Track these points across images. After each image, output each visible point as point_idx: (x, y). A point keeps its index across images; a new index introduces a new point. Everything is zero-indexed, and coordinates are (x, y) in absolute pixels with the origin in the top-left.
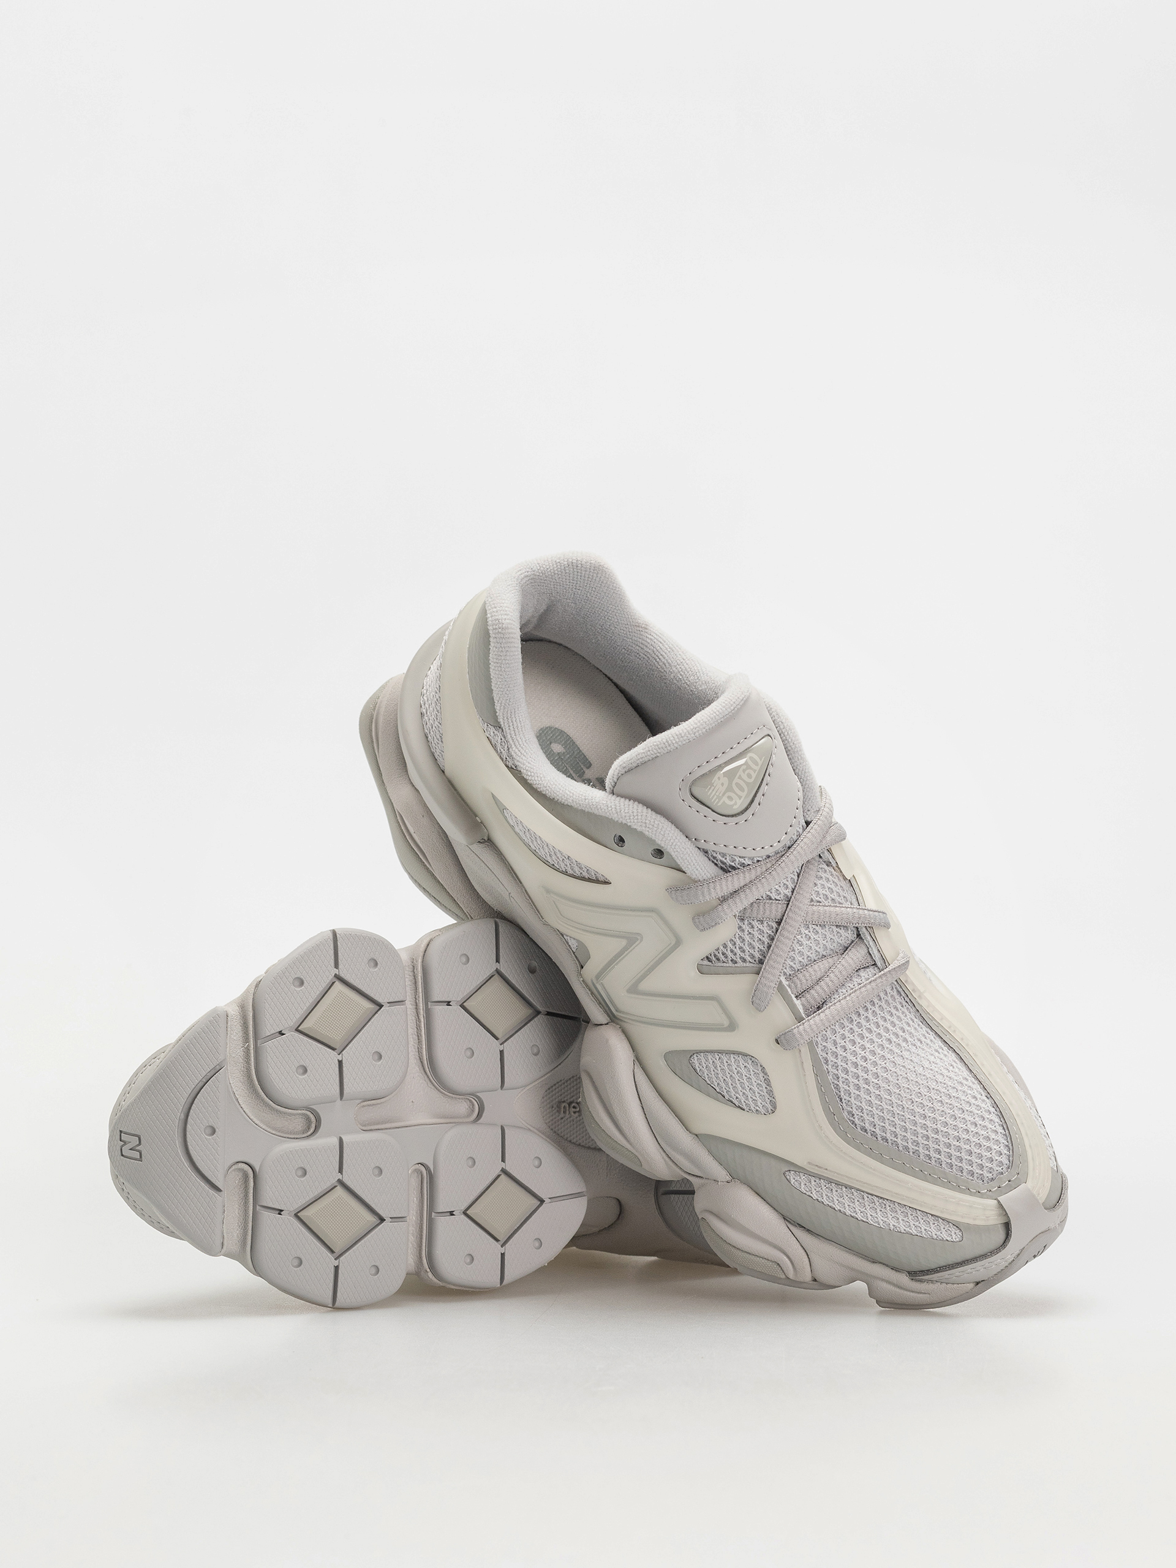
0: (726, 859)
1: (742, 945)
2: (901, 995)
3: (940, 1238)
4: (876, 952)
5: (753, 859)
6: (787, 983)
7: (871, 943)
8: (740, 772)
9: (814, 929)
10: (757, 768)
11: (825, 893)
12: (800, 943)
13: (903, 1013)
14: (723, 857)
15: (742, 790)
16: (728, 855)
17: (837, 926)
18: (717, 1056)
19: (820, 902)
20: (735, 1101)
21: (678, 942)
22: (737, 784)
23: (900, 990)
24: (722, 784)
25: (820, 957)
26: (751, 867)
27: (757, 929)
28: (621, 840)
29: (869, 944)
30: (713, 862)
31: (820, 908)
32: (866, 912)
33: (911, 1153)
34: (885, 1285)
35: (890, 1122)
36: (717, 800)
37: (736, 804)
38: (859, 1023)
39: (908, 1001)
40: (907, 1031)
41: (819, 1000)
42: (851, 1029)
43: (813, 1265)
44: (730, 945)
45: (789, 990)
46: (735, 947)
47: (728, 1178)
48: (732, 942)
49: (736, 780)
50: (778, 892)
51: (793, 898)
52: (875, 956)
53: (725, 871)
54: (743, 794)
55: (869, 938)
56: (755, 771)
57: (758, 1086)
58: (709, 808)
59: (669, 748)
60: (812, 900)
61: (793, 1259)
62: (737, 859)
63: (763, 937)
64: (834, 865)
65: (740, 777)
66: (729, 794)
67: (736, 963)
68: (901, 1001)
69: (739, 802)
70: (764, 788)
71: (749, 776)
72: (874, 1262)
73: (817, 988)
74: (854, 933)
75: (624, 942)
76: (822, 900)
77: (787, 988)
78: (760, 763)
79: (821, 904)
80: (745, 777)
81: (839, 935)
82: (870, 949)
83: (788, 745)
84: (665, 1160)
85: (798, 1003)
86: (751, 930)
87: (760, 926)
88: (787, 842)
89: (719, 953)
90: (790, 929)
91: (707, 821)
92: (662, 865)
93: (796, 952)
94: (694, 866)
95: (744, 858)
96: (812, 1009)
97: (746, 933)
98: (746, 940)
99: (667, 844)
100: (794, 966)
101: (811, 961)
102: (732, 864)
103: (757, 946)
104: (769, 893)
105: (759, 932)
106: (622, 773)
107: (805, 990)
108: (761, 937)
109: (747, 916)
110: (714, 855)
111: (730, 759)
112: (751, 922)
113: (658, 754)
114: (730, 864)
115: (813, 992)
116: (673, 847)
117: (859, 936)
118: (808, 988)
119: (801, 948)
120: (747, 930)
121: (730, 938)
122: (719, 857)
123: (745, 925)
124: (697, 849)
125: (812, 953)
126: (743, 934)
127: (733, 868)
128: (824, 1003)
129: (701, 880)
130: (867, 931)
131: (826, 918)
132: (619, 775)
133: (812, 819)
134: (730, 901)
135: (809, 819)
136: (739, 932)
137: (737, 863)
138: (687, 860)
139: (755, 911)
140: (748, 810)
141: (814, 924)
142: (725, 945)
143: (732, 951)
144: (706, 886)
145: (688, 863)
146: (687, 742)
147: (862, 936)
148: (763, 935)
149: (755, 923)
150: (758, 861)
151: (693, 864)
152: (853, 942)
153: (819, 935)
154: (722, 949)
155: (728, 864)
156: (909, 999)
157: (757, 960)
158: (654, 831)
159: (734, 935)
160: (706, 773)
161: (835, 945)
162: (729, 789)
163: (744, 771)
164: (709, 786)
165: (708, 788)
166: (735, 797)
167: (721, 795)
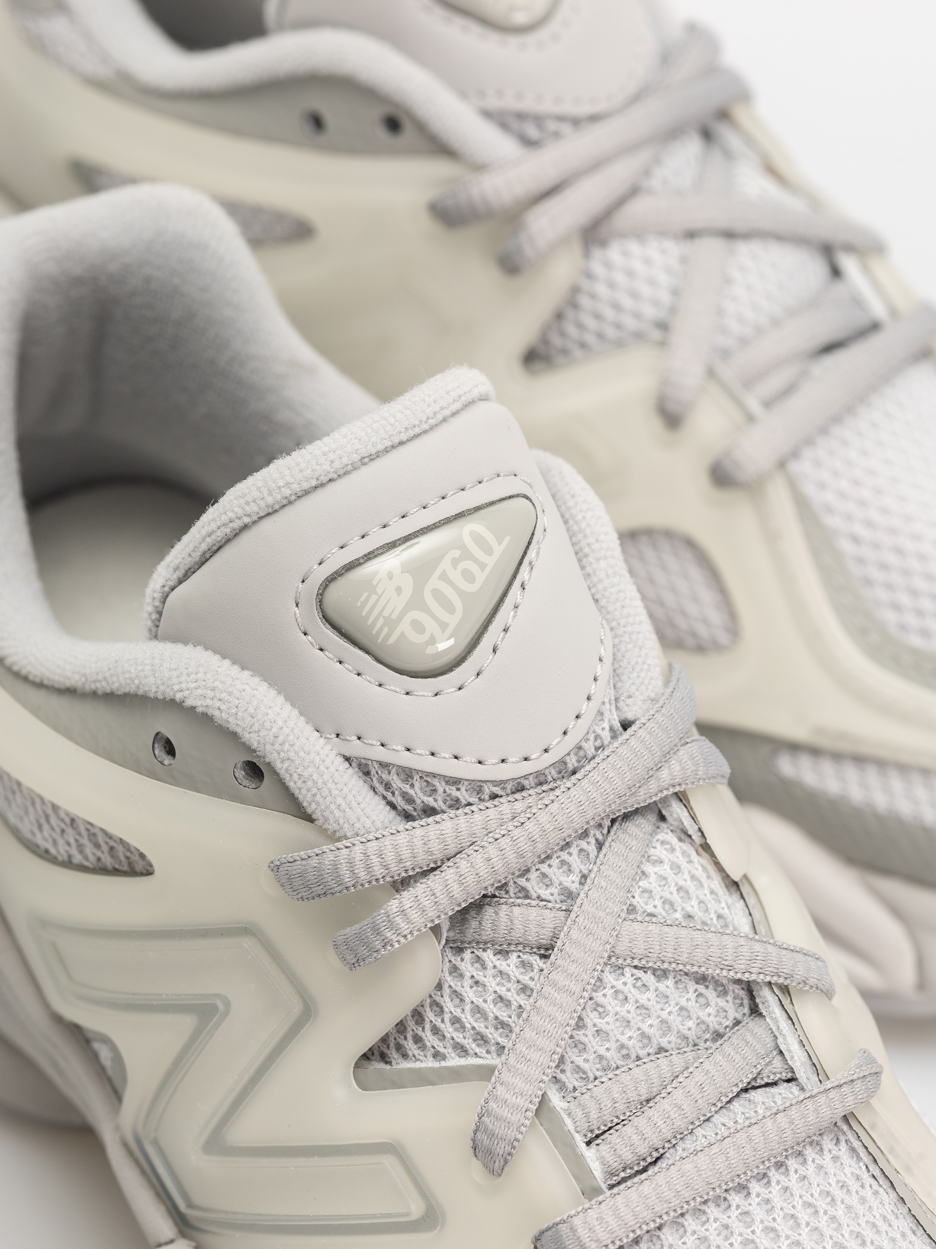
0: (412, 786)
1: (458, 1012)
2: (859, 1159)
4: (795, 1047)
5: (480, 791)
6: (564, 1105)
7: (784, 1024)
8: (445, 565)
9: (637, 979)
10: (491, 561)
11: (668, 896)
12: (601, 1010)
13: (863, 1200)
14: (405, 781)
15: (450, 608)
16: (416, 777)
17: (696, 978)
19: (654, 916)
21: (310, 1008)
22: (437, 594)
23: (856, 1144)
24: (399, 590)
25: (652, 1051)
26: (473, 808)
27: (493, 971)
28: (168, 747)
29: (778, 1027)
30: (384, 798)
31: (652, 927)
32: (771, 948)
36: (385, 630)
37: (433, 643)
38: (746, 1213)
39: (878, 1174)
40: (872, 1243)
41: (643, 1150)
42: (726, 1227)
44: (431, 1015)
45: (568, 1121)
46: (443, 1021)
48: (435, 1008)
49: (434, 582)
50: (546, 881)
51: (583, 893)
52: (792, 1057)
53: (408, 817)
54: (453, 620)
55: (778, 1012)
56: (483, 566)
58: (367, 652)
60: (632, 910)
62: (440, 786)
63: (509, 990)
64: (696, 837)
65: (444, 577)
66: (414, 615)
67: (444, 1057)
68: (858, 1172)
69: (441, 641)
70: (505, 615)
71: (468, 576)
73: (640, 1121)
74: (742, 1005)
76: (659, 910)
77: (564, 1115)
78: (499, 550)
79: (654, 920)
80: (456, 576)
81: (702, 1000)
82: (780, 1040)
83: (583, 543)
85: (590, 1154)
86: (479, 976)
87: (502, 964)
88: (568, 754)
89: (405, 1038)
90: (572, 968)
91: (365, 687)
92: (262, 804)
93: (590, 1031)
94: (329, 799)
95: (455, 782)
96: (628, 1171)
97: (468, 982)
98: (467, 1000)
99: (268, 747)
100: (586, 1066)
101: (627, 1056)
102: (430, 801)
103: (492, 1015)
104: (522, 882)
105: (498, 979)
106: (172, 583)
107: (610, 1125)
108: (502, 991)
109: (469, 937)
110: (385, 776)
111: (418, 531)
112: (480, 953)
113: (247, 520)
114: (423, 802)
115: (628, 1130)
116: (282, 755)
117: (755, 1011)
118: (616, 1120)
119: (601, 1023)
120: (468, 975)
121: (430, 996)
122: (397, 782)
123: (466, 962)
124: (341, 759)
125: (630, 1038)
126: (459, 984)
127: (430, 811)
128: (658, 1159)
129: (349, 835)
130: (773, 995)
131: (670, 955)
132: (167, 589)
133: (638, 715)
134: (420, 889)
135: (630, 716)
136: (449, 980)
137: (440, 799)
138: (310, 783)
139: (487, 925)
140: (464, 664)
141: (636, 967)
142: (418, 1015)
143: (436, 1030)
144: (359, 848)
145: (314, 790)
146: (314, 483)
147: (762, 1009)
148: (509, 985)
149: (488, 956)
150: (494, 796)
151: (325, 792)
152: (737, 1023)
153: (651, 995)
154: (411, 1024)
155: (418, 801)
156: (878, 1170)
157: (493, 1048)
158: (240, 714)
159: (439, 987)
160: (358, 560)
161: (690, 1024)
162: (416, 602)
163: (455, 563)
164: (366, 594)
165: (362, 599)
166: (431, 627)
167: (394, 616)
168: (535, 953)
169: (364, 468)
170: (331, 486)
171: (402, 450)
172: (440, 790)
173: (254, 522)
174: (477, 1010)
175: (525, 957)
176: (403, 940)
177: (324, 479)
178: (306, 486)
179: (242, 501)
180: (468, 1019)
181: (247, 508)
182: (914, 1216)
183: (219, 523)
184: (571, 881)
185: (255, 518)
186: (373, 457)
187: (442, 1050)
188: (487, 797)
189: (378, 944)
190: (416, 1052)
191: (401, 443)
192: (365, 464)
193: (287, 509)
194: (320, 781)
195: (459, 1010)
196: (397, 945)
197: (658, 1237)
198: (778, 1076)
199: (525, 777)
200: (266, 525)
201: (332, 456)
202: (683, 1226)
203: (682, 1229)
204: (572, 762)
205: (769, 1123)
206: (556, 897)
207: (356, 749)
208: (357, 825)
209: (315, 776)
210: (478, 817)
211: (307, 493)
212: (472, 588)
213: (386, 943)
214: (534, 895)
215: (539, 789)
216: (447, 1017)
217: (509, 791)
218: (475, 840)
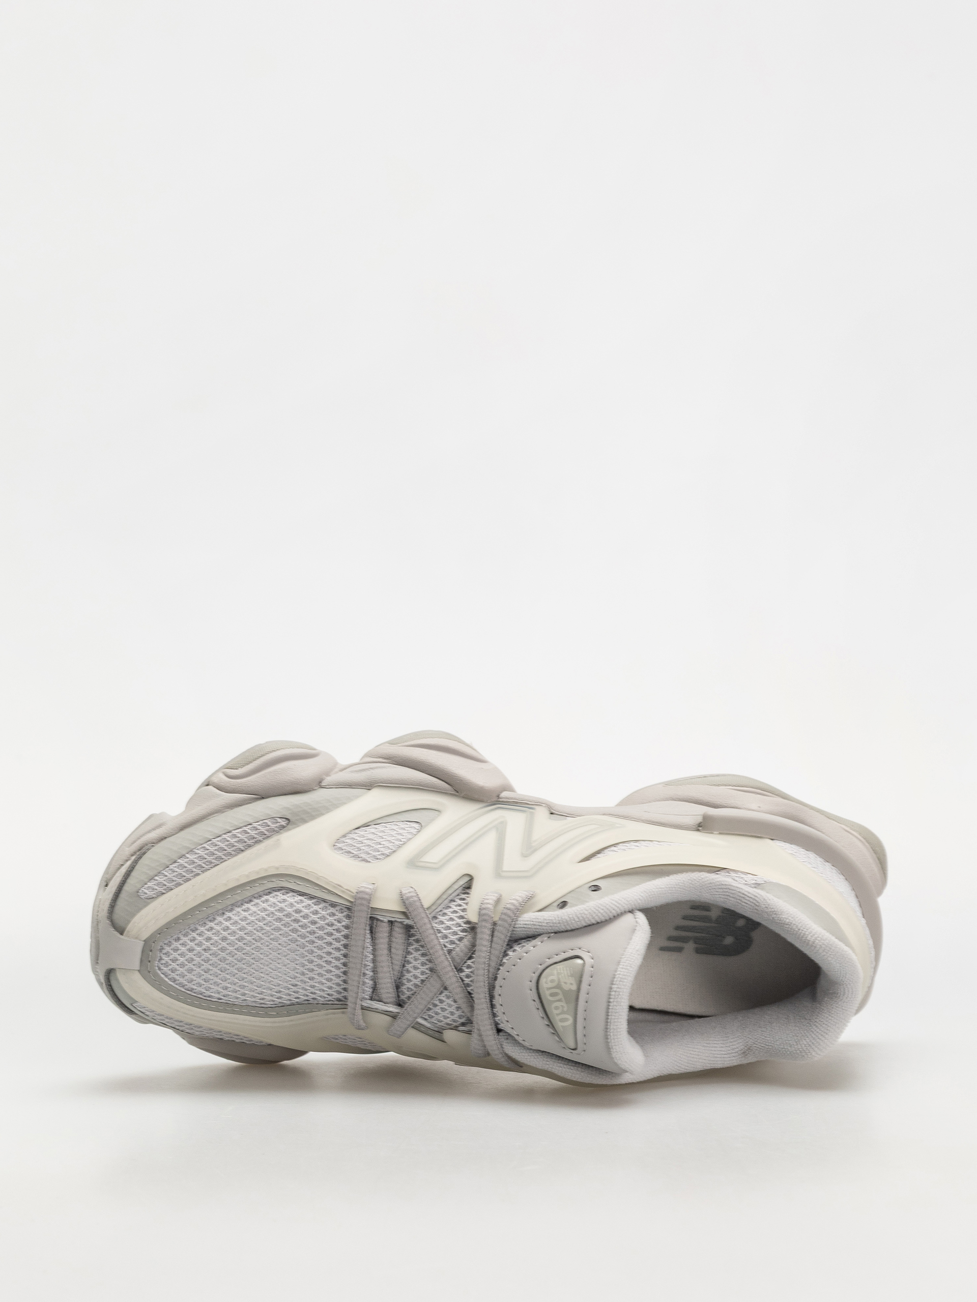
2: (336, 1000)
6: (406, 923)
7: (386, 1008)
8: (564, 1004)
10: (558, 1018)
11: (444, 1004)
15: (552, 995)
17: (415, 993)
19: (440, 994)
22: (558, 995)
24: (566, 983)
25: (405, 962)
38: (339, 951)
39: (329, 1002)
41: (377, 935)
42: (339, 942)
44: (465, 906)
45: (400, 920)
49: (561, 996)
50: (469, 968)
52: (376, 1003)
54: (548, 993)
55: (390, 1009)
56: (558, 1015)
59: (621, 966)
60: (446, 989)
62: (512, 955)
65: (561, 1001)
66: (556, 983)
67: (449, 902)
68: (333, 997)
69: (546, 986)
71: (557, 1008)
76: (442, 997)
78: (560, 1024)
80: (559, 1004)
81: (409, 989)
82: (383, 1004)
162: (559, 986)
163: (563, 1007)
212: (553, 1007)
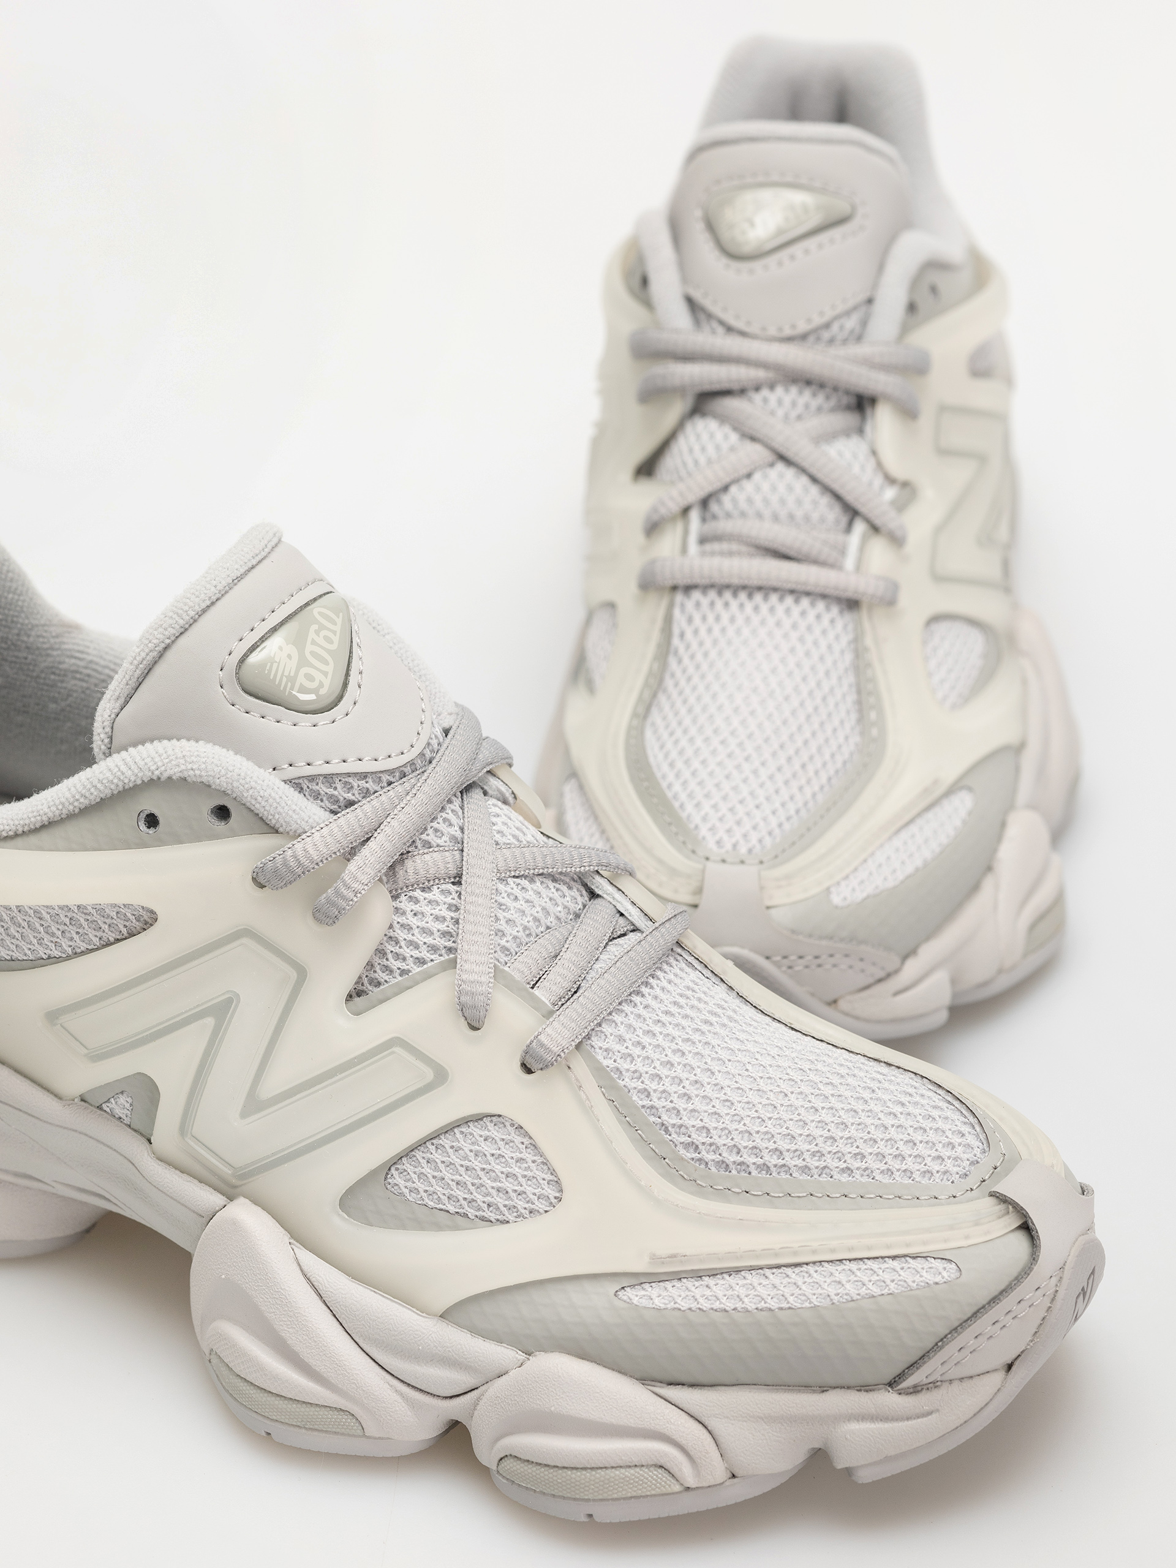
0: (335, 788)
1: (410, 937)
3: (923, 1284)
4: (630, 907)
5: (380, 780)
7: (617, 895)
8: (311, 634)
9: (518, 884)
10: (338, 629)
12: (504, 907)
13: (709, 989)
14: (329, 785)
15: (325, 662)
16: (336, 780)
17: (551, 878)
18: (431, 1147)
19: (510, 842)
20: (488, 1214)
21: (302, 974)
22: (314, 654)
23: (691, 959)
24: (289, 657)
25: (543, 929)
26: (379, 794)
27: (425, 902)
28: (152, 821)
29: (614, 898)
30: (315, 802)
31: (512, 851)
33: (816, 1176)
34: (854, 1426)
35: (762, 1136)
36: (289, 684)
37: (321, 685)
41: (566, 985)
42: (640, 1015)
43: (721, 1440)
44: (390, 947)
45: (515, 977)
46: (400, 947)
47: (521, 1356)
48: (392, 942)
49: (309, 648)
50: (439, 833)
51: (466, 837)
53: (334, 812)
54: (330, 669)
56: (334, 633)
57: (518, 1164)
58: (279, 704)
60: (497, 843)
61: (683, 1442)
63: (441, 910)
64: (511, 799)
65: (314, 642)
66: (304, 670)
67: (409, 971)
69: (327, 682)
70: (356, 662)
71: (331, 642)
72: (823, 1391)
73: (556, 969)
74: (583, 893)
75: (210, 1021)
77: (512, 973)
80: (321, 641)
82: (618, 907)
84: (401, 1394)
85: (536, 992)
86: (416, 908)
87: (429, 896)
88: (425, 748)
89: (375, 972)
90: (480, 881)
91: (286, 727)
92: (234, 834)
93: (503, 922)
94: (286, 808)
95: (364, 776)
96: (563, 1000)
97: (410, 915)
98: (414, 927)
99: (235, 784)
100: (508, 945)
101: (529, 935)
102: (349, 796)
103: (435, 929)
104: (424, 837)
105: (430, 906)
106: (116, 711)
107: (538, 976)
108: (436, 912)
109: (401, 884)
110: (315, 787)
111: (287, 617)
112: (411, 894)
113: (168, 641)
114: (345, 799)
115: (551, 976)
116: (246, 786)
117: (593, 895)
118: (541, 973)
119: (508, 915)
120: (408, 910)
121: (385, 935)
122: (323, 788)
123: (404, 903)
124: (283, 783)
125: (528, 922)
126: (404, 918)
127: (350, 804)
128: (578, 988)
129: (307, 829)
130: (603, 879)
131: (532, 864)
132: (113, 716)
133: (451, 724)
134: (366, 851)
135: (446, 725)
136: (397, 918)
137: (356, 793)
138: (271, 801)
139: (411, 871)
140: (344, 699)
141: (514, 877)
142: (381, 952)
143: (397, 956)
144: (317, 835)
145: (275, 805)
146: (208, 603)
147: (598, 891)
148: (439, 908)
149: (418, 894)
150: (390, 783)
151: (283, 804)
152: (584, 906)
153: (531, 893)
154: (377, 960)
155: (342, 799)
156: (709, 972)
157: (443, 951)
158: (209, 767)
159: (391, 927)
160: (256, 643)
161: (560, 908)
162: (303, 662)
163: (317, 632)
164: (269, 664)
165: (268, 668)
166: (318, 676)
167: (292, 674)
168: (448, 883)
169: (235, 587)
170: (219, 603)
171: (254, 571)
172: (355, 785)
173: (173, 642)
174: (425, 931)
175: (443, 887)
176: (366, 888)
177: (214, 598)
178: (204, 606)
179: (160, 630)
180: (419, 938)
181: (167, 633)
182: (741, 997)
183: (147, 650)
184: (455, 831)
185: (173, 638)
186: (240, 578)
187: (406, 967)
188: (386, 785)
189: (351, 895)
190: (386, 978)
191: (253, 567)
192: (235, 584)
193: (193, 626)
194: (277, 797)
195: (410, 935)
196: (363, 892)
197: (602, 1032)
198: (625, 929)
199: (404, 765)
200: (182, 641)
201: (214, 583)
202: (614, 1021)
203: (614, 1024)
204: (428, 755)
205: (638, 948)
206: (448, 843)
207: (292, 773)
208: (311, 821)
209: (273, 794)
210: (384, 798)
211: (204, 611)
212: (334, 647)
213: (356, 893)
214: (435, 845)
215: (415, 774)
216: (403, 943)
217: (397, 778)
218: (388, 813)
